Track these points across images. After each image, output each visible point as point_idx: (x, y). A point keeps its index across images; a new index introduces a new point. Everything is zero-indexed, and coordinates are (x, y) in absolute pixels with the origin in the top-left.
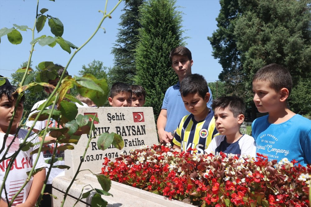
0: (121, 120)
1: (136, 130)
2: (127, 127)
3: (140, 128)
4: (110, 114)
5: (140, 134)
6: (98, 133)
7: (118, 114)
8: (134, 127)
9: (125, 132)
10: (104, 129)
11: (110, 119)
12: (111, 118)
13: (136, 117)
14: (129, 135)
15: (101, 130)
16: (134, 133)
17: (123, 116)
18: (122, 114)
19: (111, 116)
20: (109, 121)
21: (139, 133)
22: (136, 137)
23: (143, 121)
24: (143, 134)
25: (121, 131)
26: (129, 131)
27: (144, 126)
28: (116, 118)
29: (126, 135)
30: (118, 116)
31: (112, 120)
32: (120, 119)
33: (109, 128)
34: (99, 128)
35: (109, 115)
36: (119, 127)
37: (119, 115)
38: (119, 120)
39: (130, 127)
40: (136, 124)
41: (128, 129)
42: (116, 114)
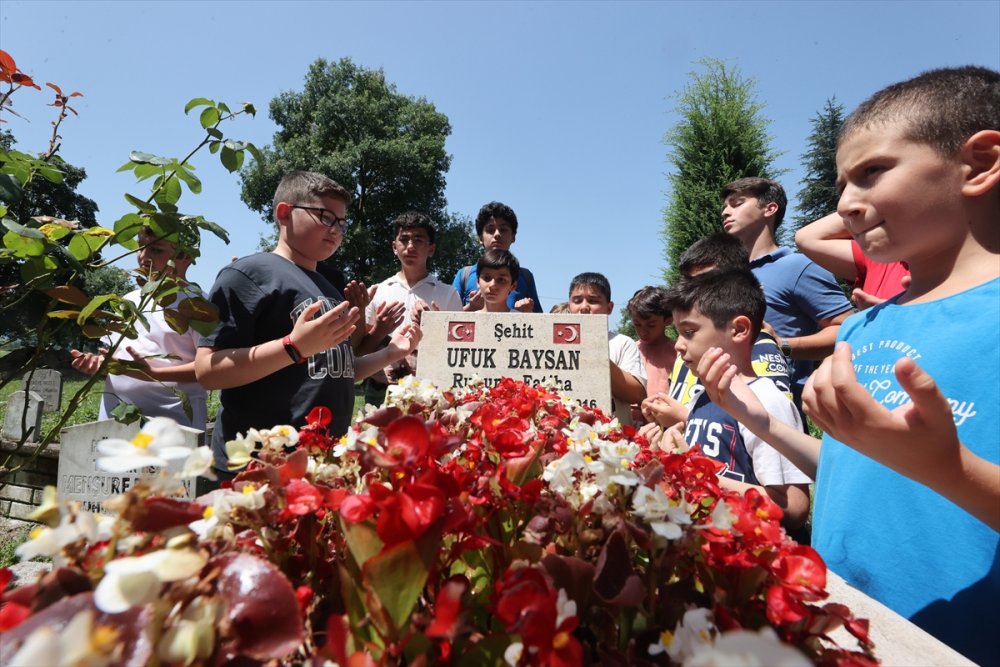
0: (524, 336)
1: (556, 359)
2: (535, 352)
3: (567, 357)
4: (501, 325)
5: (565, 368)
6: (469, 357)
7: (518, 326)
8: (552, 352)
9: (528, 361)
10: (483, 353)
11: (499, 334)
12: (501, 331)
13: (560, 333)
14: (538, 367)
15: (477, 353)
16: (550, 364)
17: (530, 329)
18: (527, 327)
19: (503, 330)
20: (497, 338)
21: (561, 366)
22: (554, 372)
23: (577, 341)
24: (571, 368)
25: (520, 359)
26: (538, 359)
27: (578, 352)
28: (512, 334)
29: (529, 367)
30: (519, 329)
31: (503, 337)
32: (522, 334)
33: (493, 351)
34: (474, 350)
35: (499, 327)
36: (517, 351)
37: (522, 328)
38: (519, 336)
39: (542, 351)
40: (557, 348)
41: (536, 356)
42: (515, 325)
